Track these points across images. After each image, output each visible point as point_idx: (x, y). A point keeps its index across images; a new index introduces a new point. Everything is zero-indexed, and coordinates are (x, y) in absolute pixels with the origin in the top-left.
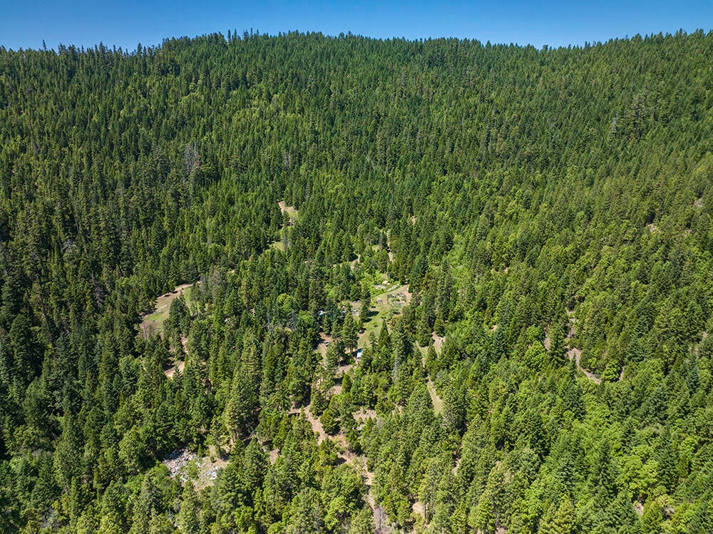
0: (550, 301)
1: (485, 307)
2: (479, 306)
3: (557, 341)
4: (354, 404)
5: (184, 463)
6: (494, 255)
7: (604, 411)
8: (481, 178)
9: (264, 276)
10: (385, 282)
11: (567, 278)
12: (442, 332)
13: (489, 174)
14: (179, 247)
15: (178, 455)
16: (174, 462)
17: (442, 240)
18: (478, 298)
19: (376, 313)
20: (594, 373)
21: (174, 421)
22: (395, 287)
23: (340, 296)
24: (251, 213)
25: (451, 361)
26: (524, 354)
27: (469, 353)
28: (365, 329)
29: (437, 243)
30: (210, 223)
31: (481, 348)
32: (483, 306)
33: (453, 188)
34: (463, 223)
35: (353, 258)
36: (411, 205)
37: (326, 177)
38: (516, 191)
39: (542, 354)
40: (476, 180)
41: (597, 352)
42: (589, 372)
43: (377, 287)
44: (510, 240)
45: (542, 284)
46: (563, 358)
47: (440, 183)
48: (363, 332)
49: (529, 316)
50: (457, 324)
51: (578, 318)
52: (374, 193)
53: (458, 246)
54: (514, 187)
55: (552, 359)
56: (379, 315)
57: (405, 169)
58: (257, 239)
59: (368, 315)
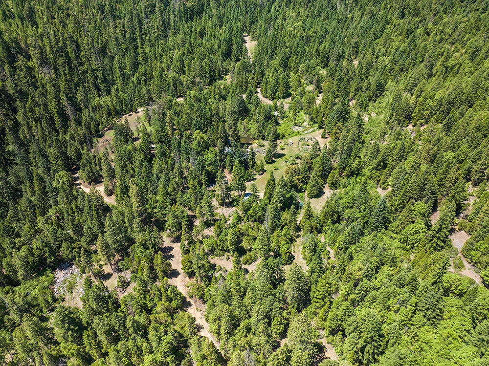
0: (452, 175)
1: (385, 167)
2: (379, 164)
3: (441, 226)
4: (220, 250)
5: (69, 275)
6: (416, 110)
7: (464, 323)
8: (435, 24)
9: (193, 110)
10: (305, 124)
11: (481, 152)
12: (334, 185)
13: (445, 20)
14: (146, 74)
15: (70, 266)
16: (62, 272)
17: (373, 87)
18: (380, 158)
19: (281, 156)
20: (474, 266)
21: (62, 242)
22: (311, 130)
23: (256, 135)
24: (213, 46)
25: (324, 222)
26: (404, 228)
27: (346, 217)
28: (265, 171)
29: (368, 89)
30: (176, 54)
31: (358, 215)
32: (383, 165)
33: (404, 33)
34: (402, 70)
35: (287, 95)
36: (357, 48)
37: (291, 15)
38: (469, 39)
39: (422, 234)
40: (430, 26)
41: (484, 246)
42: (470, 263)
43: (295, 129)
44: (437, 97)
45: (449, 155)
46: (444, 242)
47: (395, 26)
48: (262, 174)
49: (422, 189)
50: (353, 179)
51: (479, 198)
52: (327, 32)
53: (388, 94)
54: (468, 36)
55: (432, 240)
56: (284, 158)
57: (364, 10)
58: (211, 71)
59: (273, 157)
